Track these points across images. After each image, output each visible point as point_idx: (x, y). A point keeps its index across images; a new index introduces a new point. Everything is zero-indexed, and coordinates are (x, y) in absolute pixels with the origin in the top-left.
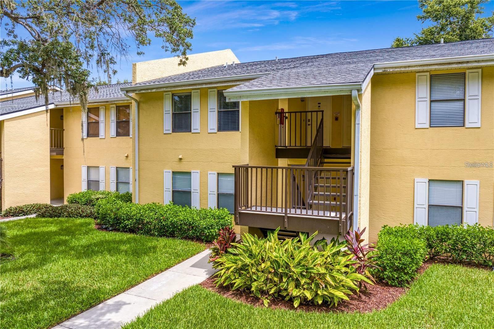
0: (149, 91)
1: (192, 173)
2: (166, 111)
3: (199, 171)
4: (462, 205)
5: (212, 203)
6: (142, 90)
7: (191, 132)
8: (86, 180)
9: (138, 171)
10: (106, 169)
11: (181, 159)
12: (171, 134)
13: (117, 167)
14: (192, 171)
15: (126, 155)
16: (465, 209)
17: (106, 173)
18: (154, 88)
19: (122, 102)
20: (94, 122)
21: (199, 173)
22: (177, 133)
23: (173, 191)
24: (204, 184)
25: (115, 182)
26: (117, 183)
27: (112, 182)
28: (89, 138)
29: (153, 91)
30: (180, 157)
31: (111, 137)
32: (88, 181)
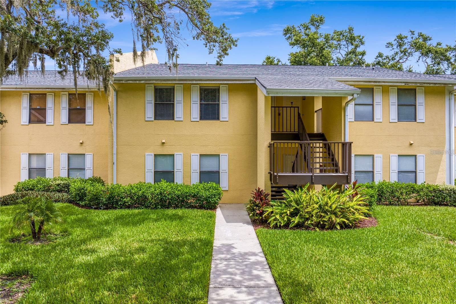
0: (138, 82)
1: (175, 155)
2: (147, 101)
3: (182, 153)
4: (373, 170)
5: (195, 179)
6: (129, 80)
7: (173, 119)
8: (27, 168)
9: (116, 155)
10: (55, 156)
11: (164, 143)
12: (153, 121)
13: (68, 154)
14: (175, 153)
15: (81, 142)
16: (375, 172)
17: (55, 159)
18: (143, 80)
19: (82, 90)
20: (39, 109)
21: (182, 155)
22: (160, 121)
23: (155, 172)
24: (187, 164)
25: (67, 168)
26: (68, 169)
27: (62, 168)
28: (32, 125)
29: (141, 82)
30: (164, 141)
31: (61, 124)
32: (29, 169)
